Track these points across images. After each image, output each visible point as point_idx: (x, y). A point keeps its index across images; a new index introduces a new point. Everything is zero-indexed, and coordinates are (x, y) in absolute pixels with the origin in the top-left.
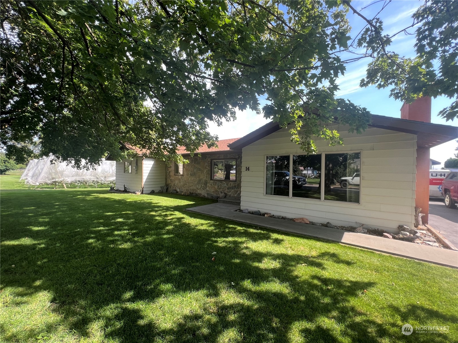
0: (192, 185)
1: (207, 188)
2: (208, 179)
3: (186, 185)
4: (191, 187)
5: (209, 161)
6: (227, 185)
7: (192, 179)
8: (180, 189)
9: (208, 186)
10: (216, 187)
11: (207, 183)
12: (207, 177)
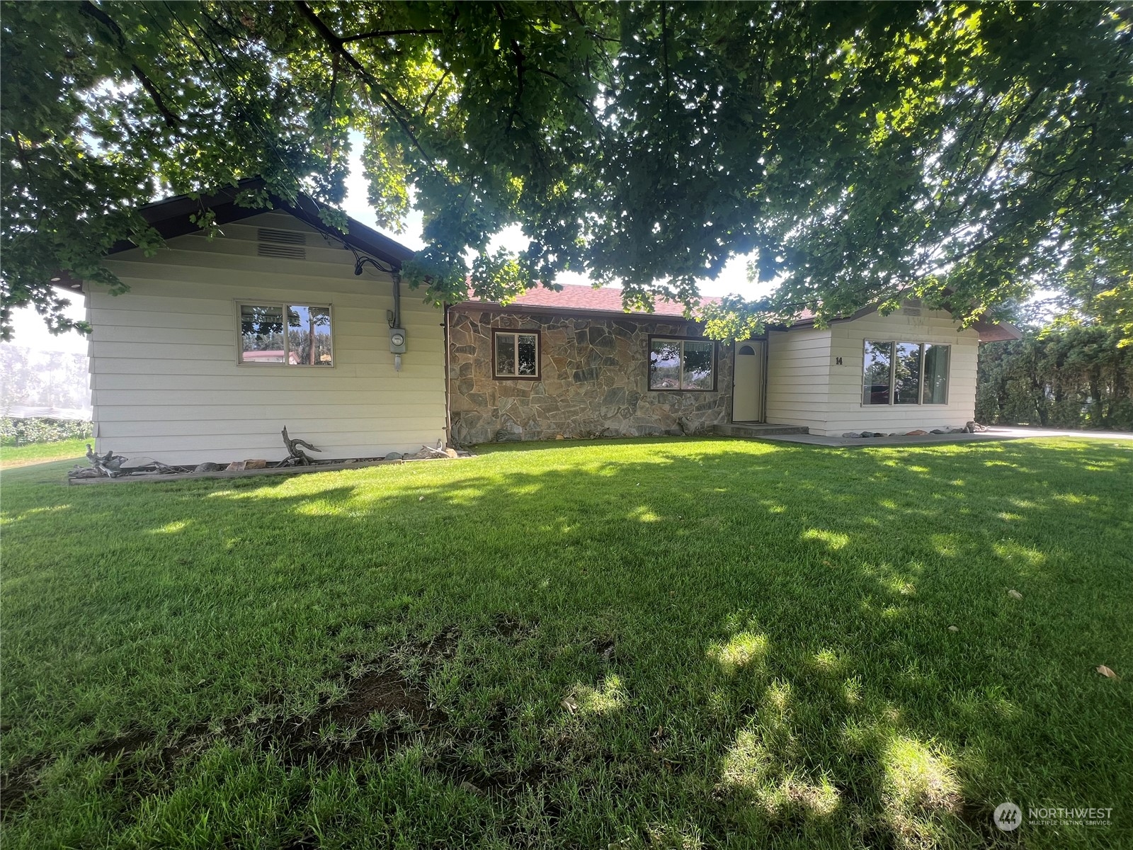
0: (583, 410)
1: (639, 413)
2: (641, 390)
3: (557, 408)
4: (575, 413)
5: (642, 341)
6: (696, 399)
7: (583, 391)
8: (525, 425)
9: (642, 408)
10: (667, 407)
11: (637, 399)
12: (636, 382)
